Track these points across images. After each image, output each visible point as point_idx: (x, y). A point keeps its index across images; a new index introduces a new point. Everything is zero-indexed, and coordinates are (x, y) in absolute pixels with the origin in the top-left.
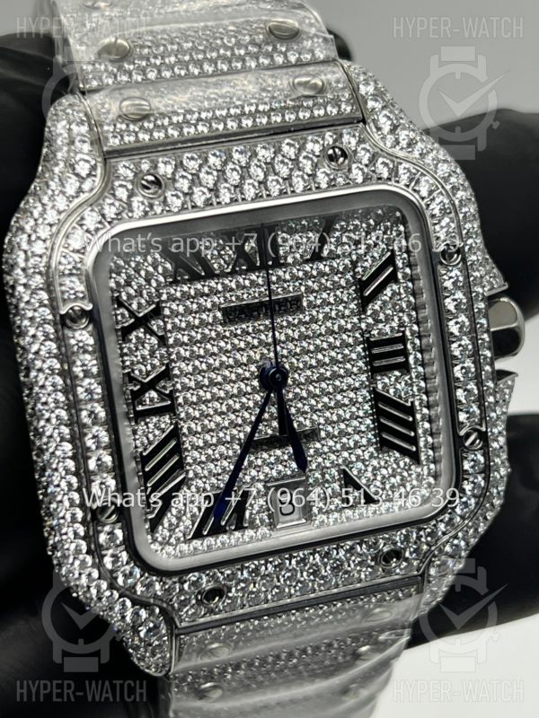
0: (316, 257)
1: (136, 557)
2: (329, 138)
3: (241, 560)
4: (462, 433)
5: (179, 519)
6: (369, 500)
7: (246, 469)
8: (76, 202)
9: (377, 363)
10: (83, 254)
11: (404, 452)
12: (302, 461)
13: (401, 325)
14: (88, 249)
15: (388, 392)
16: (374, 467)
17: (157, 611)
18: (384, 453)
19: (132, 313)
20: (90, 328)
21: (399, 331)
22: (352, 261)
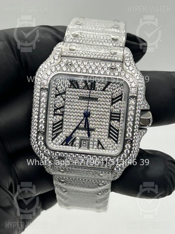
0: (104, 90)
1: (45, 144)
2: (113, 64)
3: (69, 152)
4: (126, 139)
5: (59, 140)
6: (103, 148)
7: (76, 133)
8: (52, 65)
9: (112, 118)
10: (50, 76)
11: (114, 140)
12: (89, 135)
13: (120, 111)
14: (51, 75)
15: (113, 125)
16: (106, 141)
17: (49, 158)
18: (109, 138)
19: (59, 92)
20: (47, 92)
21: (119, 112)
22: (112, 93)
